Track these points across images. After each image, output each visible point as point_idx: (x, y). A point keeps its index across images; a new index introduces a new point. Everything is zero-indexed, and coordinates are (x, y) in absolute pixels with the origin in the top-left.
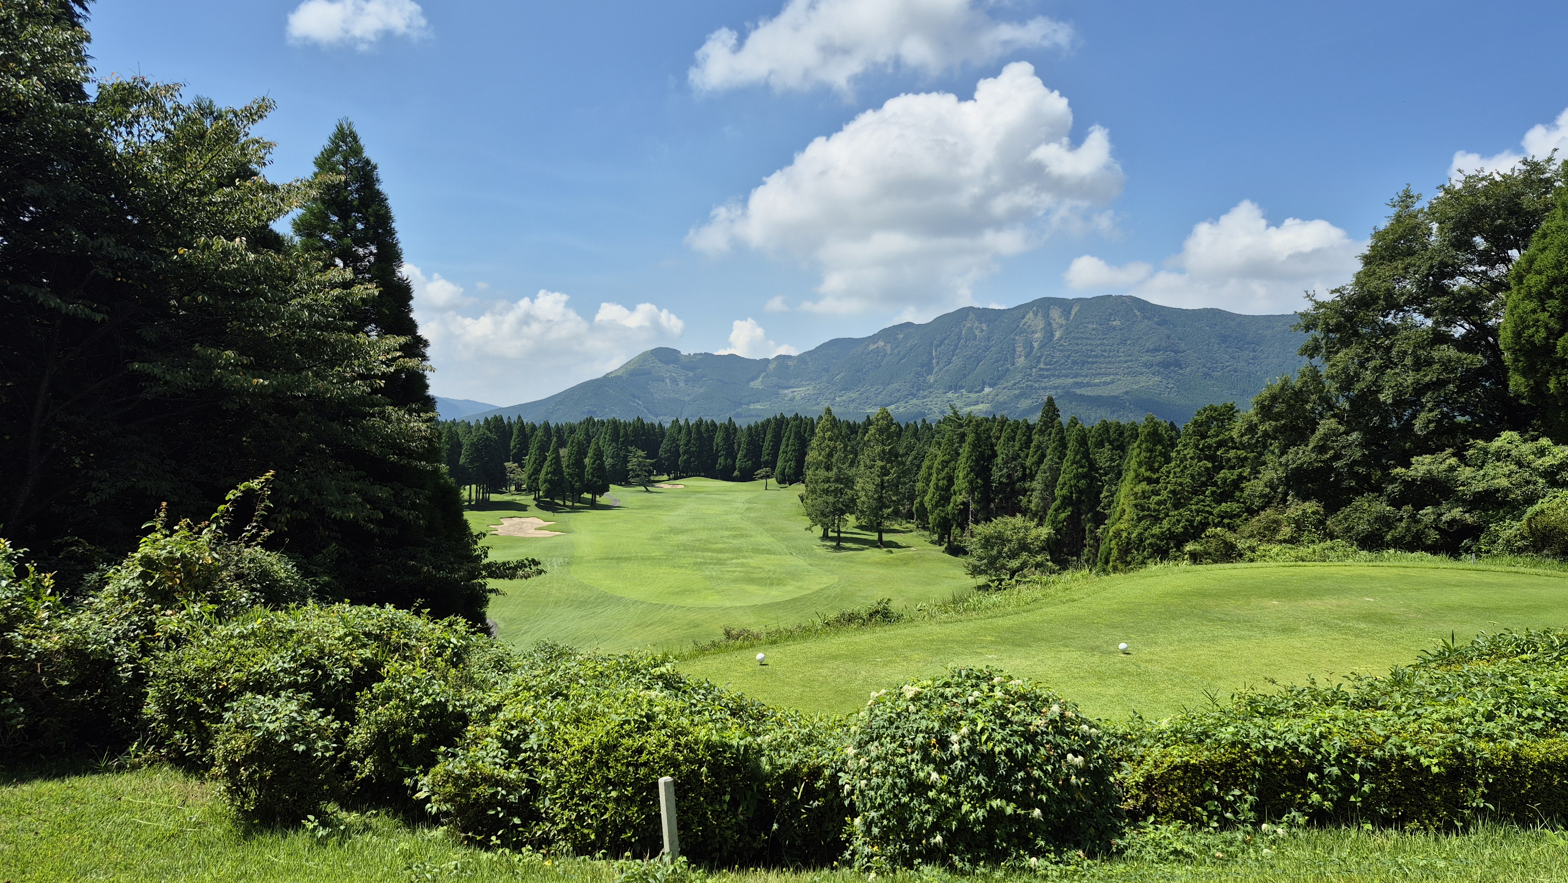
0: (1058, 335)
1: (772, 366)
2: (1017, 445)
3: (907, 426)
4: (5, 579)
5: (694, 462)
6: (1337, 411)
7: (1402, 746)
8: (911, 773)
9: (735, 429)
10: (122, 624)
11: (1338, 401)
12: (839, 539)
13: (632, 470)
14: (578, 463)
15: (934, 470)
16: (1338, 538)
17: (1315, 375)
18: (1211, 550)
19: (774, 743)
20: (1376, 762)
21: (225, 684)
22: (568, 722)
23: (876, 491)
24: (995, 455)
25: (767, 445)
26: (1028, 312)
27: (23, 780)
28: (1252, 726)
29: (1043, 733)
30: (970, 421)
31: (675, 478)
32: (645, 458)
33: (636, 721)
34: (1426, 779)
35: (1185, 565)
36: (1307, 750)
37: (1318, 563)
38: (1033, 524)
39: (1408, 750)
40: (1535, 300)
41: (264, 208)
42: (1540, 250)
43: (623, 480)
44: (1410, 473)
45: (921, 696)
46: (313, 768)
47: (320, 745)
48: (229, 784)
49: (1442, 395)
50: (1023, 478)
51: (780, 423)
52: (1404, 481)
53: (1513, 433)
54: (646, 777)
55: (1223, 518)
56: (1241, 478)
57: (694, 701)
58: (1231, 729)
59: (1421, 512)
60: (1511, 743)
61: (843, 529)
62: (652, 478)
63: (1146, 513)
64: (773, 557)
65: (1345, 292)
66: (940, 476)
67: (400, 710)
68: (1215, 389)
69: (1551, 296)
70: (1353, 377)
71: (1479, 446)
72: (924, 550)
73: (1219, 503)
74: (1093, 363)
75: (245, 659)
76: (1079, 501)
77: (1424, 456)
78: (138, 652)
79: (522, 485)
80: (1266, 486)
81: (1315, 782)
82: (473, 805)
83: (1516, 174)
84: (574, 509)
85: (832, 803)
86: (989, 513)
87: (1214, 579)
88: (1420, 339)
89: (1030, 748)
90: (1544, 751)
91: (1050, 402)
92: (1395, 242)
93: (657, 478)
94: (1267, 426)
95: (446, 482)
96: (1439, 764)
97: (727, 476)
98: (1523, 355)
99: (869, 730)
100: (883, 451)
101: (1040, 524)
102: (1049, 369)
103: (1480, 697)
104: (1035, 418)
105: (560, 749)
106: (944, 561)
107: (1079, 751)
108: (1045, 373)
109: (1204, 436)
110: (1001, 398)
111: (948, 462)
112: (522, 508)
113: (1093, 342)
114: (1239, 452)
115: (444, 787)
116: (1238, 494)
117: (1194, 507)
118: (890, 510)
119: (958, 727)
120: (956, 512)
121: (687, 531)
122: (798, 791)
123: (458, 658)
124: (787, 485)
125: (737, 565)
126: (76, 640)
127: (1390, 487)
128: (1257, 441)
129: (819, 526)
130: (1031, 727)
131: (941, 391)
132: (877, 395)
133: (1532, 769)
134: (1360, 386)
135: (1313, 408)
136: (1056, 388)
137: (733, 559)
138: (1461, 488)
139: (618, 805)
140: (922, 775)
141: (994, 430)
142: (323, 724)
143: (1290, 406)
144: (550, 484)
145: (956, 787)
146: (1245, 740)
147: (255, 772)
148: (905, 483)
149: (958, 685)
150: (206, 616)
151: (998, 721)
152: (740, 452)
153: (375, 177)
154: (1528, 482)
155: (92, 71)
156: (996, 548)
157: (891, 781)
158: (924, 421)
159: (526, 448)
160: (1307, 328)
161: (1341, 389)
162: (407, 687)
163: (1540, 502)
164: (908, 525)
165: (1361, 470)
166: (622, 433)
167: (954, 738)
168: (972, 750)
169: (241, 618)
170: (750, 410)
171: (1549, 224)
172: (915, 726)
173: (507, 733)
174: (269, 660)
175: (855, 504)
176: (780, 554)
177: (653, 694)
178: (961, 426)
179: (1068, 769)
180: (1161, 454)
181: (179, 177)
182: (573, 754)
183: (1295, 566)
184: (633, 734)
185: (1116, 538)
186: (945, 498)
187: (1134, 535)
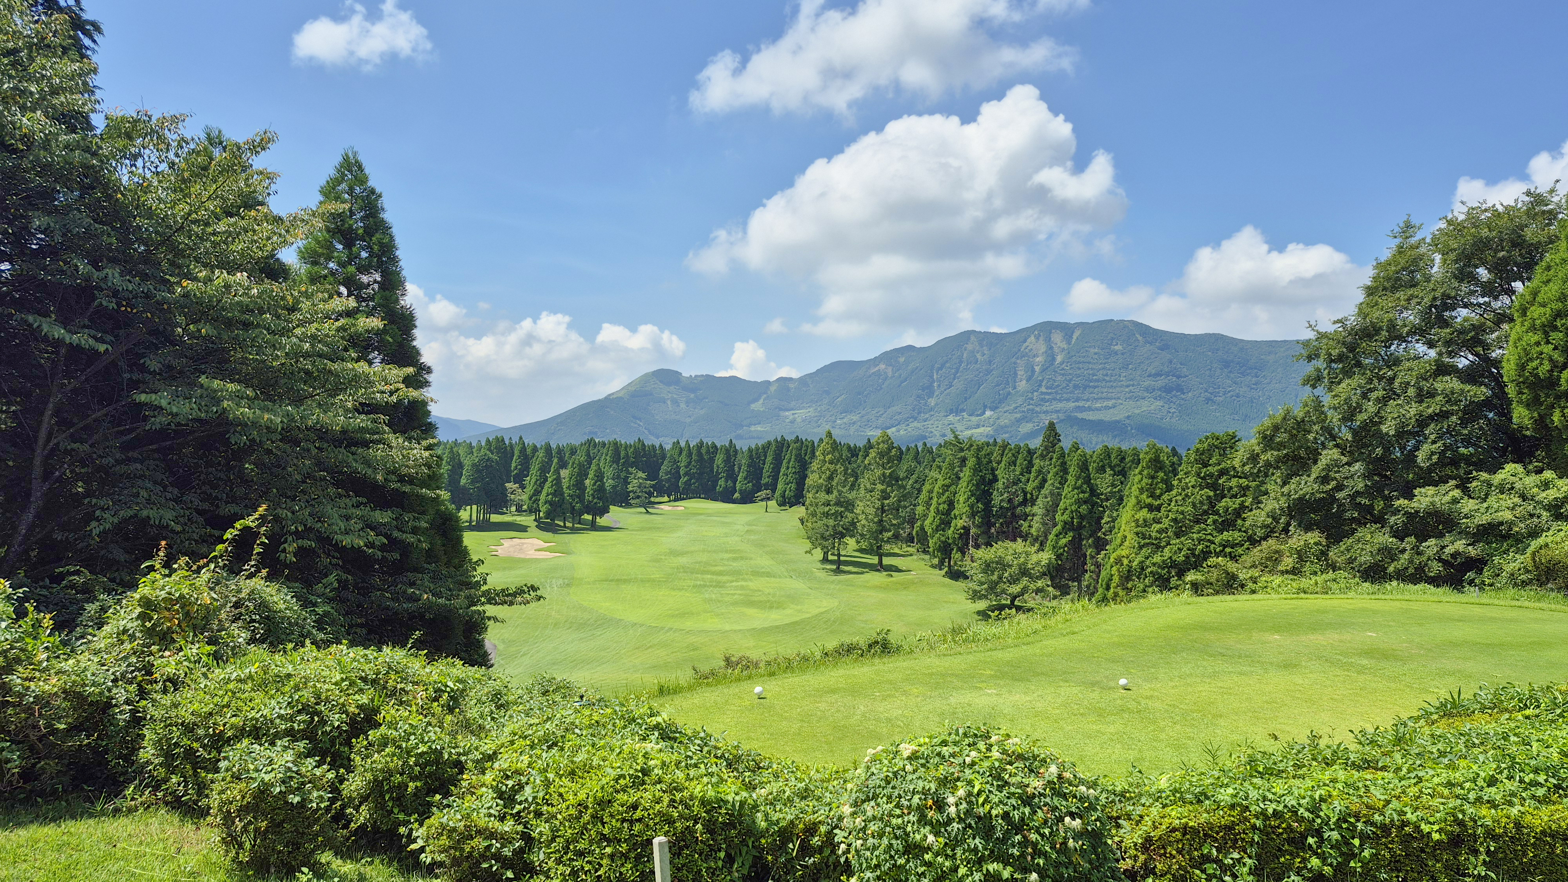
0: (1059, 359)
1: (773, 389)
2: (1018, 470)
3: (908, 449)
4: (4, 620)
5: (694, 483)
6: (1339, 441)
7: (1403, 811)
8: (907, 835)
9: (736, 451)
10: (120, 665)
11: (1340, 431)
12: (839, 563)
13: (632, 491)
14: (579, 485)
15: (934, 494)
16: (1340, 569)
17: (1318, 405)
18: (1213, 580)
19: (770, 797)
20: (1376, 827)
21: (222, 728)
22: (563, 775)
23: (876, 515)
24: (996, 479)
25: (767, 468)
26: (1029, 336)
27: (19, 825)
28: (1251, 788)
29: (1041, 794)
30: (971, 446)
31: (675, 500)
32: (646, 480)
33: (631, 776)
34: (1427, 845)
35: (1187, 596)
36: (1306, 814)
37: (1320, 596)
38: (1034, 549)
39: (1409, 815)
40: (1539, 332)
41: (269, 238)
42: (1543, 283)
43: (623, 500)
44: (1415, 505)
45: (918, 754)
46: (308, 818)
47: (315, 795)
48: (224, 835)
49: (1446, 426)
50: (1024, 503)
51: (781, 445)
52: (1406, 513)
53: (1516, 465)
54: (641, 833)
55: (1225, 547)
56: (1243, 507)
57: (690, 754)
58: (1230, 791)
59: (1424, 544)
60: (1513, 810)
61: (842, 553)
62: (652, 499)
63: (1147, 541)
64: (773, 579)
65: (1348, 323)
66: (941, 500)
67: (395, 758)
68: (1218, 414)
69: (1555, 328)
70: (1355, 408)
71: (1482, 479)
72: (924, 574)
73: (1221, 532)
74: (1095, 387)
75: (242, 704)
76: (1080, 527)
77: (1427, 488)
78: (136, 695)
79: (522, 505)
80: (1268, 516)
81: (1314, 846)
82: (467, 857)
83: (1519, 206)
84: (574, 530)
85: (828, 859)
86: (990, 537)
87: (1216, 612)
88: (1423, 371)
89: (1027, 810)
90: (1546, 819)
91: (1052, 426)
92: (1397, 273)
93: (657, 500)
94: (1269, 456)
95: (447, 508)
96: (1439, 831)
97: (727, 497)
98: (1527, 387)
99: (865, 789)
100: (884, 475)
101: (1041, 549)
102: (1051, 393)
103: (1481, 761)
104: (1036, 443)
105: (555, 802)
106: (944, 585)
107: (1077, 814)
108: (1047, 397)
109: (1205, 465)
110: (1004, 421)
111: (948, 486)
112: (523, 529)
113: (1094, 367)
114: (1241, 481)
115: (438, 840)
116: (1239, 522)
117: (1195, 536)
118: (890, 534)
119: (955, 788)
120: (956, 536)
121: (687, 553)
122: (793, 847)
123: (454, 703)
124: (787, 507)
125: (736, 588)
126: (74, 682)
127: (1393, 518)
128: (1259, 471)
129: (819, 549)
130: (1028, 789)
131: (942, 414)
132: (877, 418)
133: (1534, 837)
134: (1361, 417)
135: (1315, 438)
136: (1057, 412)
137: (733, 581)
138: (1464, 520)
139: (613, 860)
140: (918, 837)
141: (995, 455)
142: (318, 774)
143: (1292, 436)
144: (551, 505)
145: (953, 850)
146: (1244, 802)
147: (250, 823)
148: (906, 507)
149: (955, 743)
150: (204, 658)
151: (995, 783)
152: (741, 474)
153: (379, 205)
154: (1532, 516)
155: (99, 102)
156: (996, 573)
157: (887, 843)
158: (925, 444)
159: (527, 469)
160: (1310, 358)
161: (1344, 419)
162: (403, 734)
163: (1544, 535)
164: (909, 549)
165: (1364, 501)
166: (623, 454)
167: (951, 800)
168: (968, 813)
169: (239, 662)
170: (751, 431)
171: (1553, 256)
172: (912, 787)
173: (502, 783)
174: (265, 705)
175: (856, 528)
176: (780, 577)
177: (648, 746)
178: (962, 450)
179: (1066, 832)
180: (1162, 480)
181: (183, 208)
182: (568, 808)
183: (1297, 598)
184: (628, 790)
185: (1117, 564)
186: (945, 523)
187: (1135, 563)
